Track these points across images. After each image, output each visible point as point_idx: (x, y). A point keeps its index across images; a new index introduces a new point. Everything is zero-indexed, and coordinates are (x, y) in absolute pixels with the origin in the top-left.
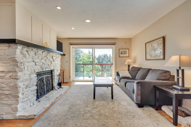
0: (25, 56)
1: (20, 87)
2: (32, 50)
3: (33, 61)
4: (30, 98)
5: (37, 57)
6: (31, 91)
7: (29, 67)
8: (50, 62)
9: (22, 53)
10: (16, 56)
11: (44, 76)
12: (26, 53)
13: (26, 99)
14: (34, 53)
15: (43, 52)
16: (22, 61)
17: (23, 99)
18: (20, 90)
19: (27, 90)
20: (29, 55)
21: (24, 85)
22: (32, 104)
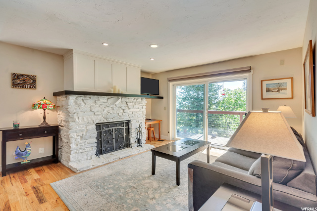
0: (79, 106)
1: (72, 137)
2: (90, 98)
3: (91, 111)
4: (86, 150)
5: (97, 106)
6: (88, 143)
7: (85, 117)
8: (122, 111)
9: (76, 103)
10: (68, 107)
11: (114, 128)
12: (82, 102)
13: (81, 151)
14: (93, 101)
15: (108, 99)
16: (75, 111)
17: (77, 150)
18: (72, 140)
19: (82, 141)
20: (85, 104)
21: (77, 136)
22: (89, 158)
